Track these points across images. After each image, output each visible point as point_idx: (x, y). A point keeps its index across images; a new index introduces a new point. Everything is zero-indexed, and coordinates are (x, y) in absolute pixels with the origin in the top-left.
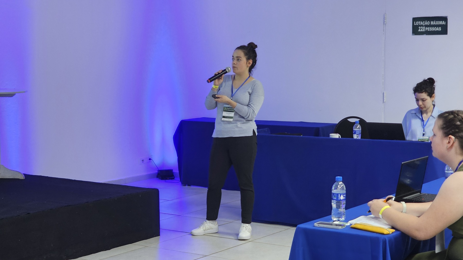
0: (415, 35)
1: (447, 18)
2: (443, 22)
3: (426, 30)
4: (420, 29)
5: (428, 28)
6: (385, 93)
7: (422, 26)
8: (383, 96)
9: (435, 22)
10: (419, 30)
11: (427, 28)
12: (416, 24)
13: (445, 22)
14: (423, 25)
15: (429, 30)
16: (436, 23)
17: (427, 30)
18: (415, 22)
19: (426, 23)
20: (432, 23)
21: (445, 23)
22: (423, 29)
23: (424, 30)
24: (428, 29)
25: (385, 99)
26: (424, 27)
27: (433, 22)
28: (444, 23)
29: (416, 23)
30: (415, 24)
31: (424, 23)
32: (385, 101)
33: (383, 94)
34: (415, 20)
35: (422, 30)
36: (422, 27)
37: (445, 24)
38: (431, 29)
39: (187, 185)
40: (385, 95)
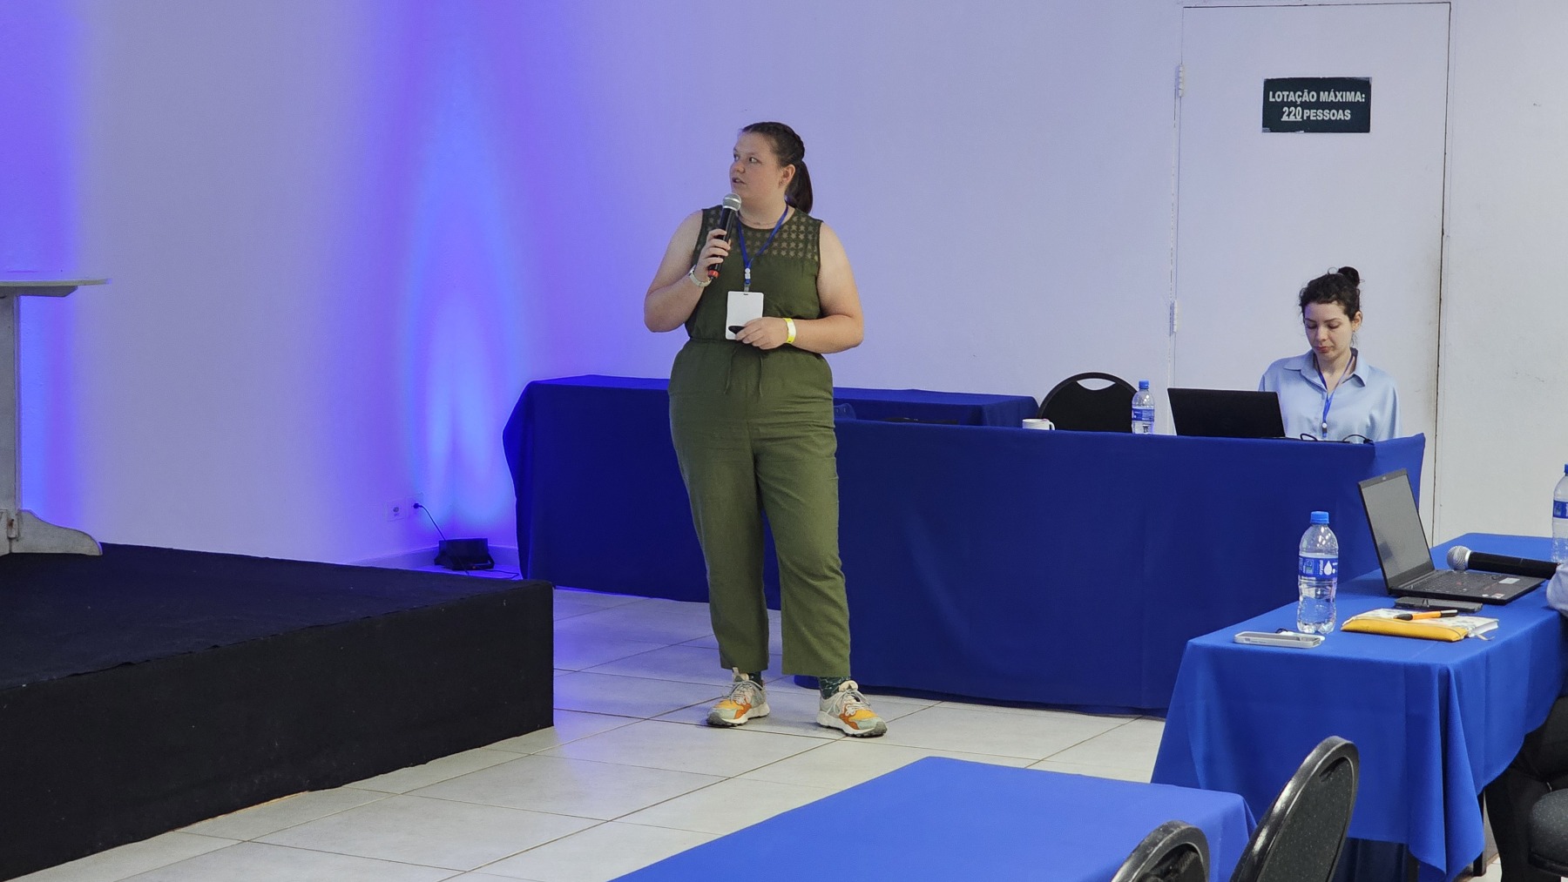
0: (1272, 131)
1: (1368, 82)
2: (1358, 93)
3: (1305, 118)
4: (1286, 113)
5: (1312, 111)
6: (1176, 305)
7: (1295, 104)
8: (1172, 314)
9: (1332, 93)
10: (1285, 118)
11: (1308, 111)
12: (1274, 100)
13: (1363, 96)
14: (1296, 102)
15: (1315, 118)
16: (1336, 96)
17: (1309, 117)
18: (1271, 93)
19: (1306, 98)
20: (1324, 97)
21: (1362, 98)
22: (1295, 115)
23: (1299, 119)
24: (1311, 114)
25: (1175, 322)
26: (1299, 108)
27: (1327, 93)
28: (1359, 97)
29: (1274, 97)
30: (1271, 100)
31: (1299, 96)
32: (1175, 327)
33: (1172, 308)
34: (1271, 85)
35: (1292, 118)
36: (1292, 108)
37: (1363, 100)
38: (1322, 115)
40: (1176, 311)
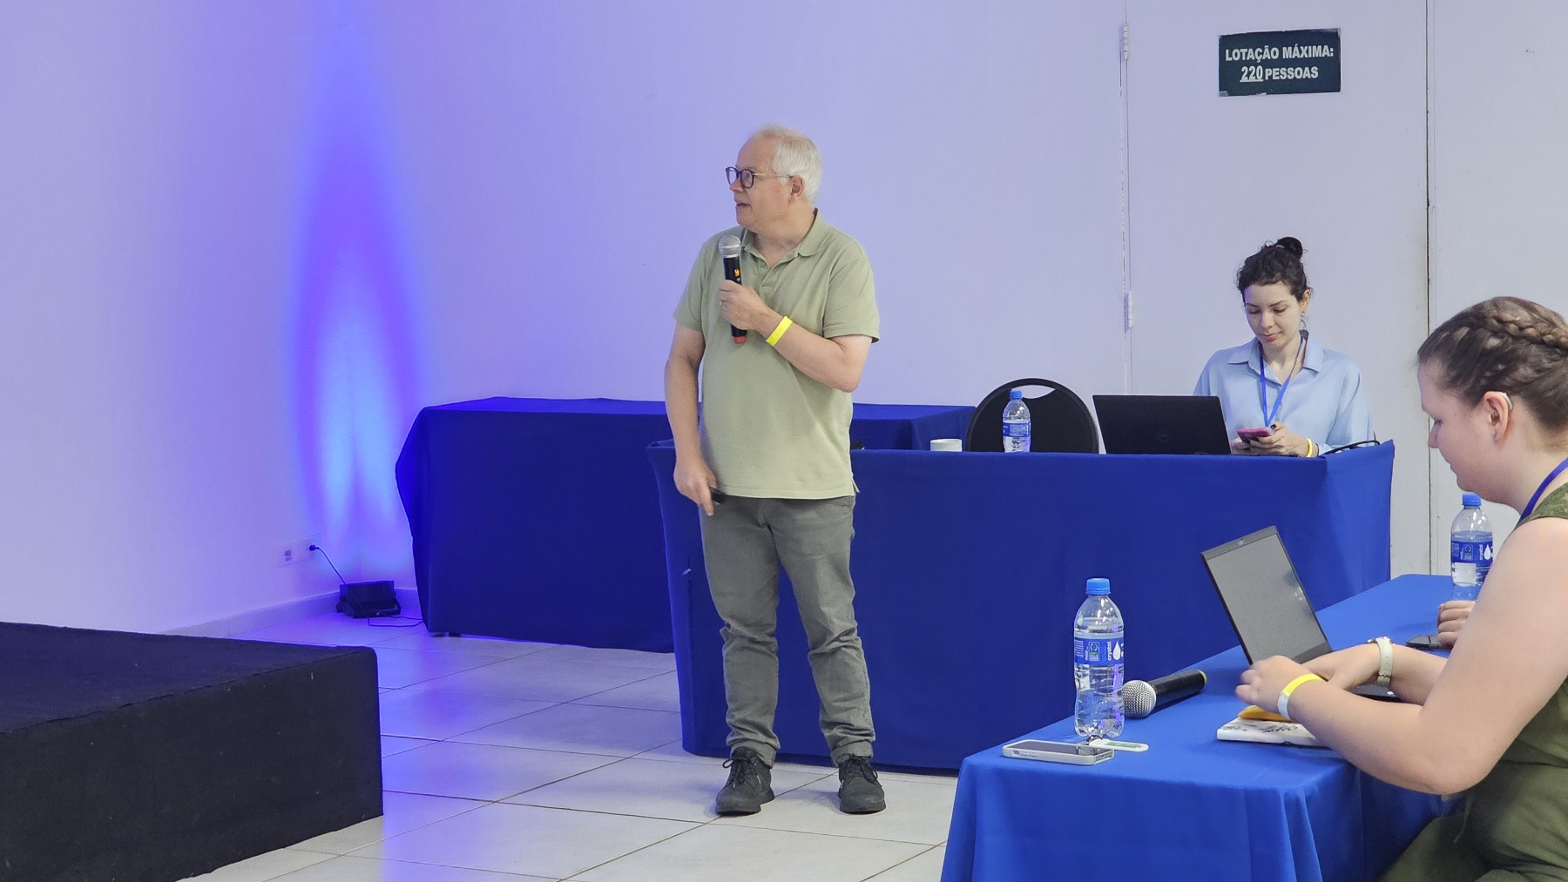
0: (1230, 95)
1: (1337, 33)
2: (1326, 47)
3: (1267, 78)
4: (1245, 74)
5: (1275, 70)
6: (1130, 297)
7: (1254, 63)
8: (1126, 307)
9: (1296, 49)
10: (1244, 79)
11: (1270, 70)
12: (1231, 59)
13: (1332, 50)
14: (1256, 60)
15: (1278, 78)
16: (1300, 52)
17: (1271, 77)
18: (1227, 51)
19: (1267, 55)
20: (1288, 53)
21: (1330, 52)
22: (1255, 75)
23: (1260, 79)
24: (1275, 73)
25: (1130, 316)
26: (1260, 67)
27: (1290, 48)
28: (1326, 52)
29: (1230, 56)
30: (1228, 59)
31: (1259, 54)
32: (1131, 323)
33: (1126, 300)
34: (1227, 42)
35: (1252, 79)
36: (1252, 68)
37: (1332, 55)
38: (1285, 74)
39: (448, 633)
40: (1130, 303)
